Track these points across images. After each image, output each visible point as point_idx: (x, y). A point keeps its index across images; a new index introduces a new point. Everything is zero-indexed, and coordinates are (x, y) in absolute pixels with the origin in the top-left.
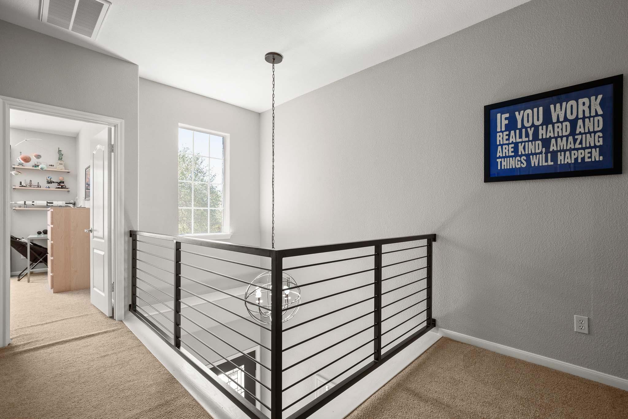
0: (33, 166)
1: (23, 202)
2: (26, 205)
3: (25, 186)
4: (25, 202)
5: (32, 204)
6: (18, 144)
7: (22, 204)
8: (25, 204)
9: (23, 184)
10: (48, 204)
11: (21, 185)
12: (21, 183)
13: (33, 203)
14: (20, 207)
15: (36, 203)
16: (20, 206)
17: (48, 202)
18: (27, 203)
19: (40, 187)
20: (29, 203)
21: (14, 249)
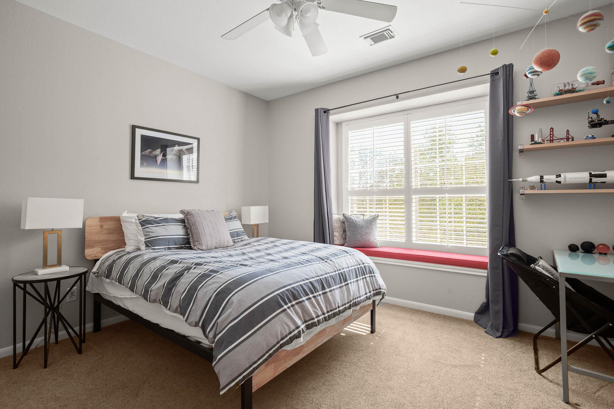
0: (557, 95)
1: (536, 178)
2: (543, 184)
3: (540, 143)
4: (542, 177)
5: (557, 182)
6: (521, 47)
7: (536, 183)
8: (542, 181)
9: (536, 139)
10: (594, 180)
11: (533, 142)
12: (533, 137)
13: (559, 179)
14: (533, 188)
15: (565, 178)
16: (533, 186)
17: (593, 173)
18: (546, 178)
19: (573, 140)
20: (550, 178)
21: (522, 280)
